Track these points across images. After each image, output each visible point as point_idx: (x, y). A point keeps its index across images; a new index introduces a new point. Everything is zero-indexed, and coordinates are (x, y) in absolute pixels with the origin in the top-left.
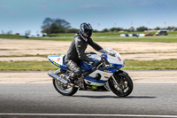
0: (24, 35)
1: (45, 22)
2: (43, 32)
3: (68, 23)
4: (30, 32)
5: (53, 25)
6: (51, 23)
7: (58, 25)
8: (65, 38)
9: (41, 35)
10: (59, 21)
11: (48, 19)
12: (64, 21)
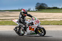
0: (28, 10)
1: (37, 5)
2: (36, 9)
3: (47, 5)
4: (30, 9)
5: (40, 6)
6: (39, 5)
7: (42, 6)
8: (45, 11)
9: (35, 10)
10: (43, 4)
11: (38, 3)
12: (45, 4)
